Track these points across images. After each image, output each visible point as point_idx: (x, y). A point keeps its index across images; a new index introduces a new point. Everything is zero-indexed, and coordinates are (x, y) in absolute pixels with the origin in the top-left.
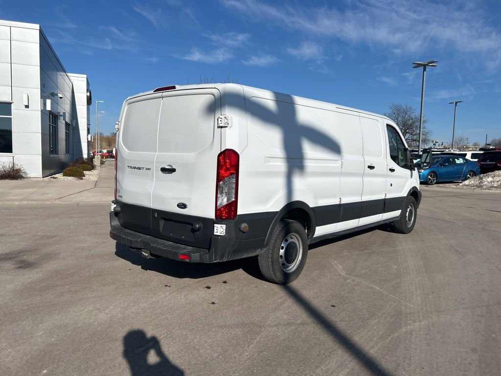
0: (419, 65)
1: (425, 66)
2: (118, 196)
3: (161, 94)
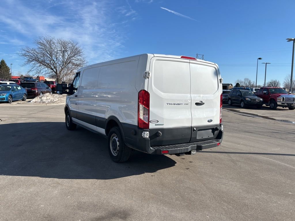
2: (155, 125)
3: (188, 61)
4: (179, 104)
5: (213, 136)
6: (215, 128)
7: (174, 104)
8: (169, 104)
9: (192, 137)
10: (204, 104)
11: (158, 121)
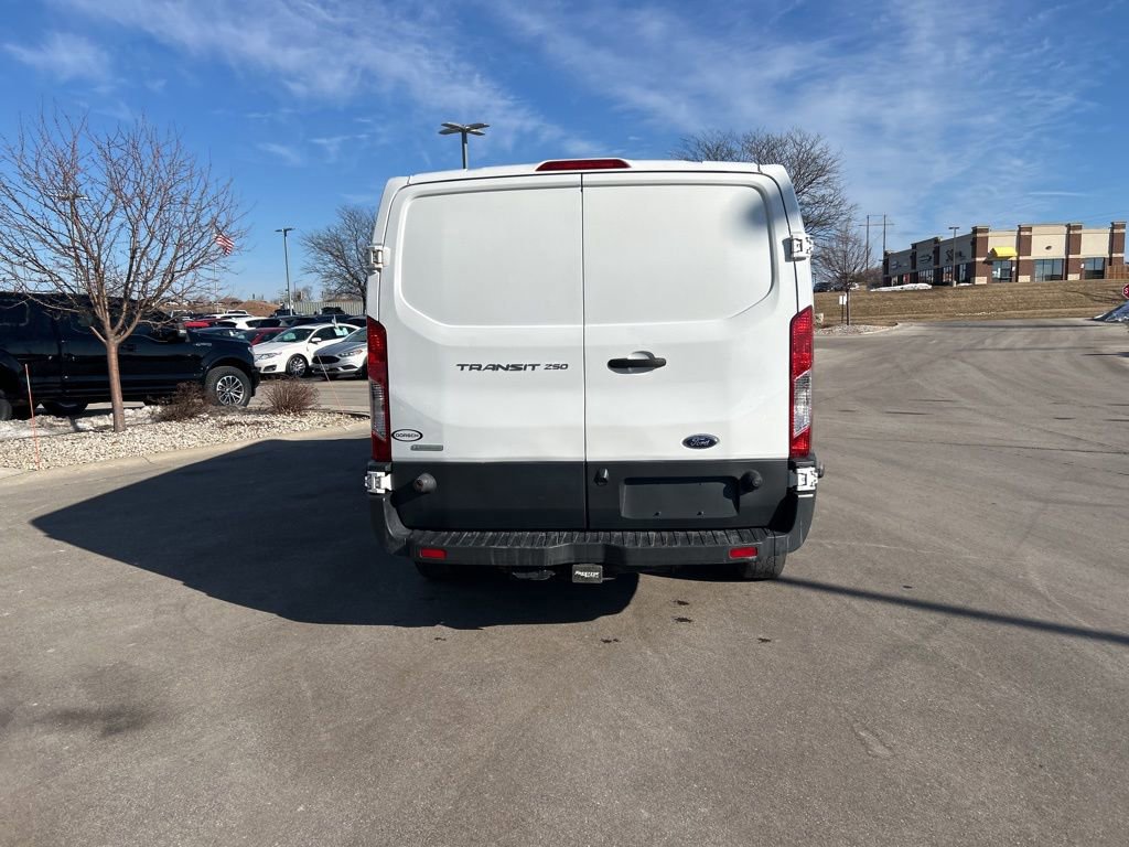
0: (452, 129)
1: (464, 132)
2: (413, 448)
3: (575, 178)
4: (516, 368)
5: (735, 513)
6: (739, 478)
7: (495, 368)
8: (467, 368)
9: (590, 507)
10: (662, 363)
11: (422, 436)
